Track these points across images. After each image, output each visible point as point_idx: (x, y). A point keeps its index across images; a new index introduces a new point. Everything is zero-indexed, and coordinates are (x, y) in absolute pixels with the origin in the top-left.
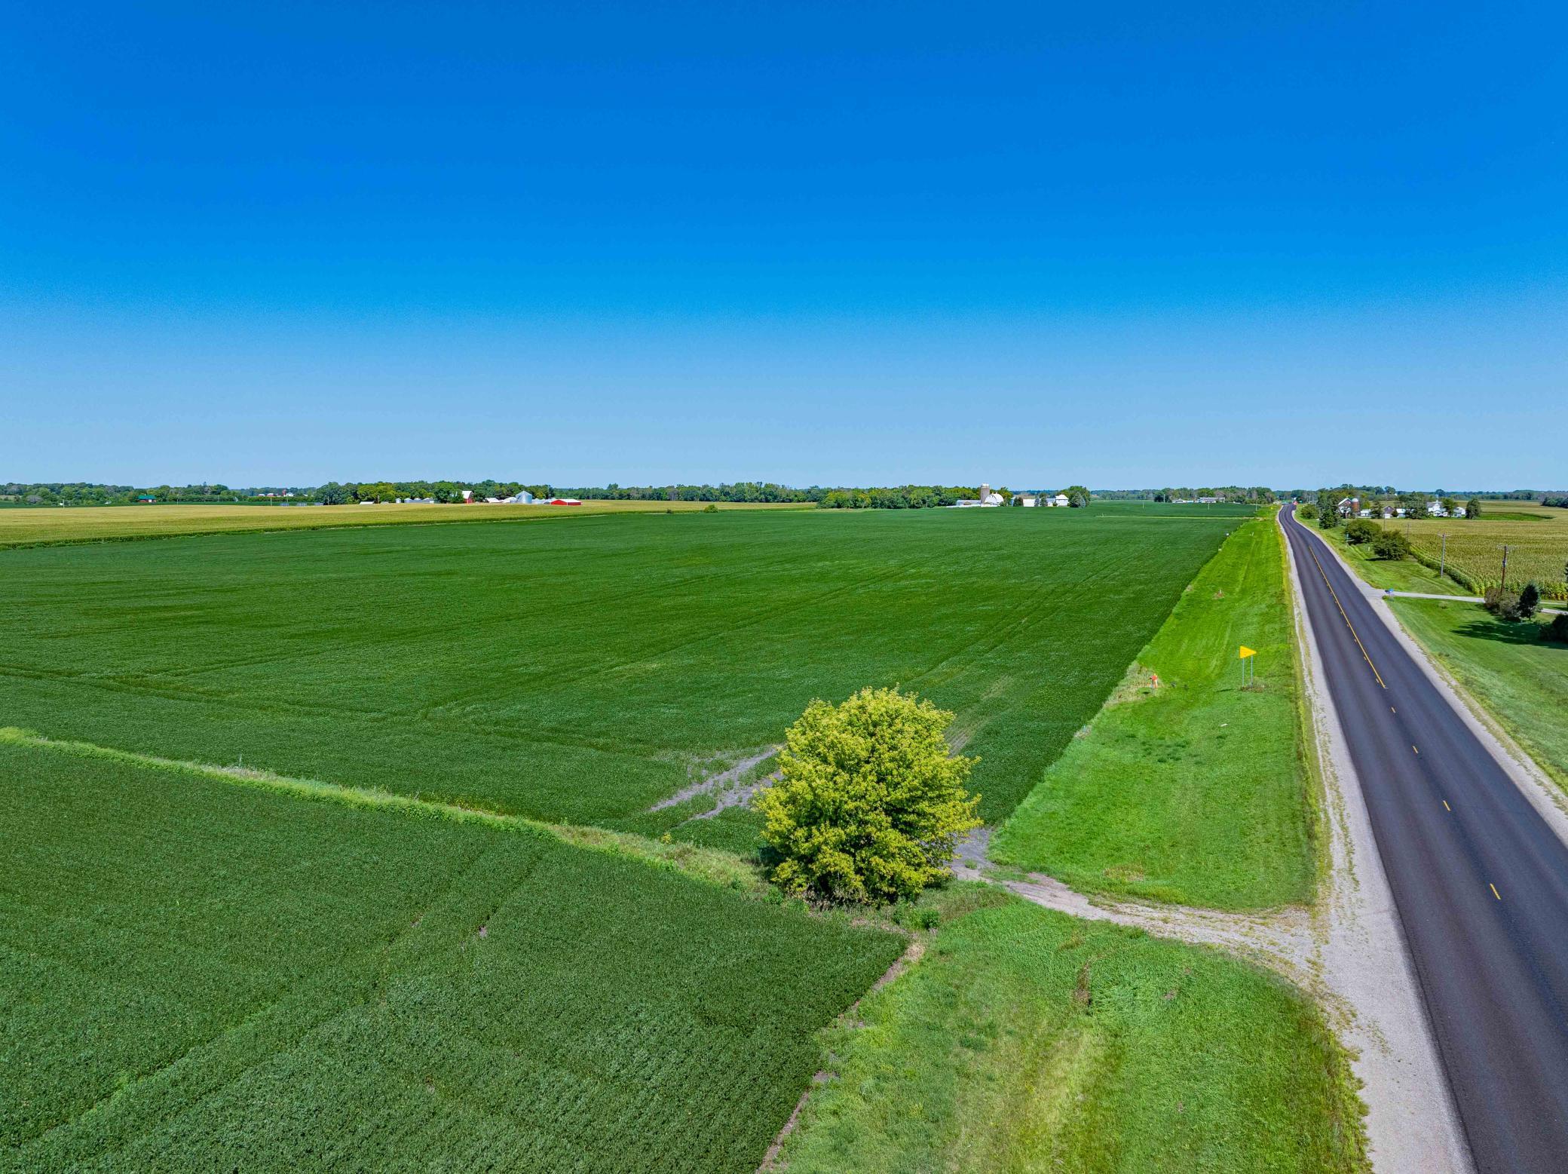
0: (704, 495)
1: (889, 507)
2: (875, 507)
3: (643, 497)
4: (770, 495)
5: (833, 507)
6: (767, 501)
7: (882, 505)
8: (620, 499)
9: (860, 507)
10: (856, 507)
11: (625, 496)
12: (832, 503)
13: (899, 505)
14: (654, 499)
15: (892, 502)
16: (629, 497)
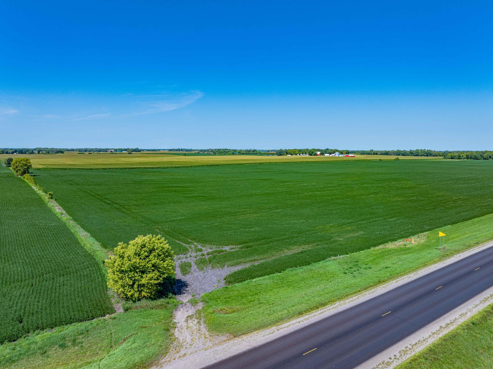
0: (403, 153)
1: (474, 159)
2: (468, 159)
3: (382, 154)
4: (429, 154)
5: (449, 159)
6: (427, 156)
7: (471, 158)
8: (374, 155)
9: (461, 159)
10: (459, 159)
11: (376, 153)
12: (449, 157)
14: (385, 155)
15: (476, 157)
16: (377, 154)
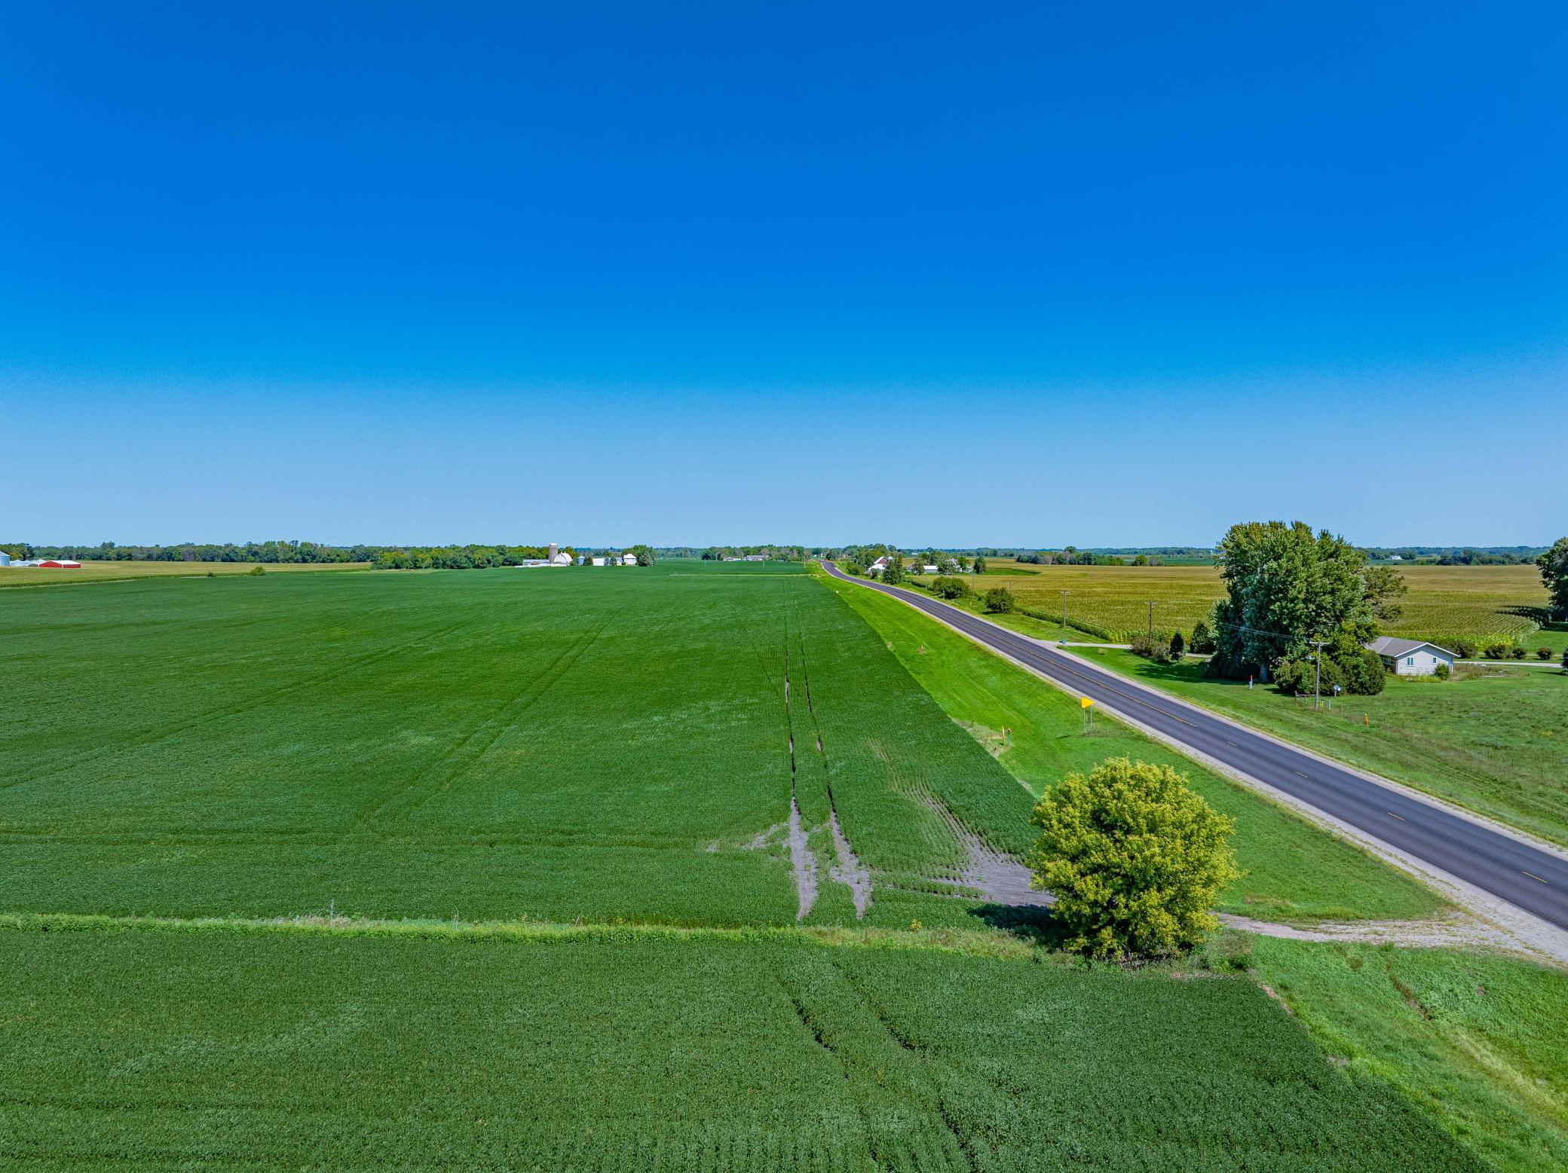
0: (227, 555)
1: (452, 567)
2: (437, 568)
3: (150, 558)
4: (307, 554)
5: (390, 568)
6: (304, 561)
7: (444, 565)
8: (118, 560)
9: (421, 568)
10: (416, 567)
11: (126, 555)
12: (389, 563)
13: (462, 565)
14: (163, 559)
15: (455, 562)
16: (130, 558)
